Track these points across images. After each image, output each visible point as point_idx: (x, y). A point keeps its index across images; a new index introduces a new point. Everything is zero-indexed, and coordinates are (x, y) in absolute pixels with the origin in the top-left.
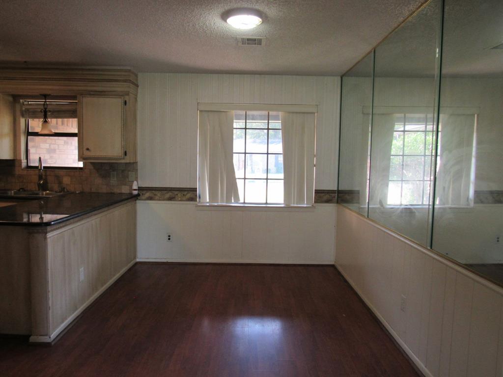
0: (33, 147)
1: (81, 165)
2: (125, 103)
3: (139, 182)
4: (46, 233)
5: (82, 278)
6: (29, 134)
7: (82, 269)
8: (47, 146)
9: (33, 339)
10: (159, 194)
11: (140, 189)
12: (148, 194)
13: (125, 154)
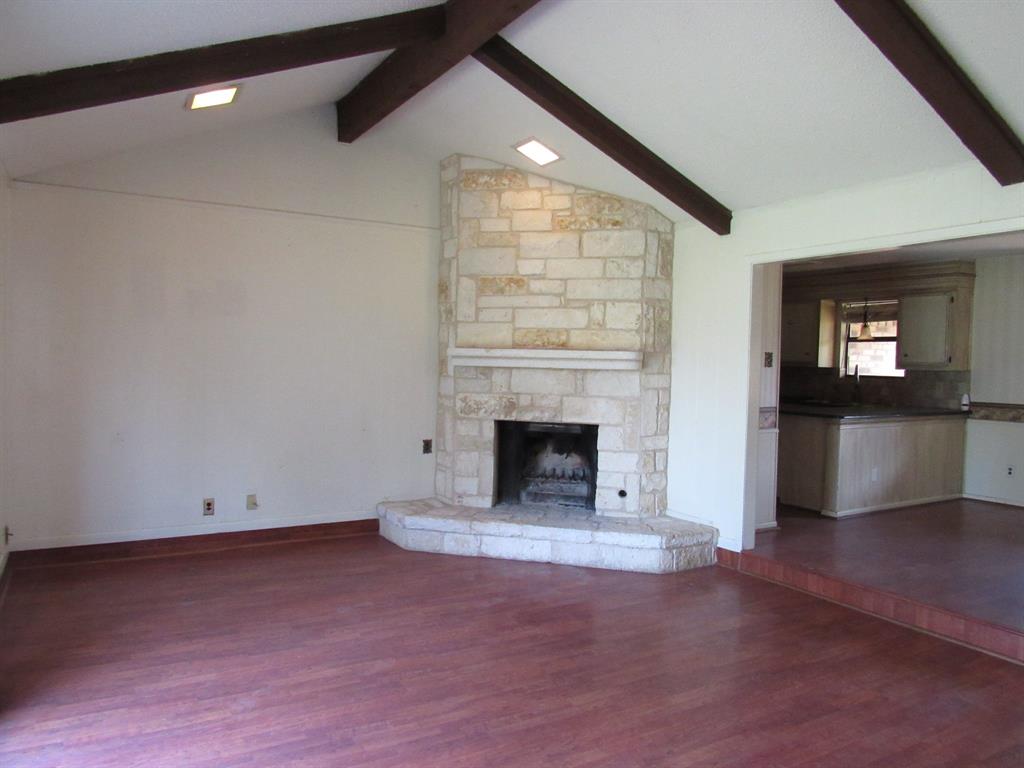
0: (853, 354)
1: (901, 373)
2: (952, 300)
3: (972, 396)
4: (839, 424)
5: (874, 478)
6: (849, 339)
7: (875, 470)
8: (871, 352)
9: (823, 513)
10: (998, 412)
11: (972, 404)
12: (983, 412)
13: (950, 360)
